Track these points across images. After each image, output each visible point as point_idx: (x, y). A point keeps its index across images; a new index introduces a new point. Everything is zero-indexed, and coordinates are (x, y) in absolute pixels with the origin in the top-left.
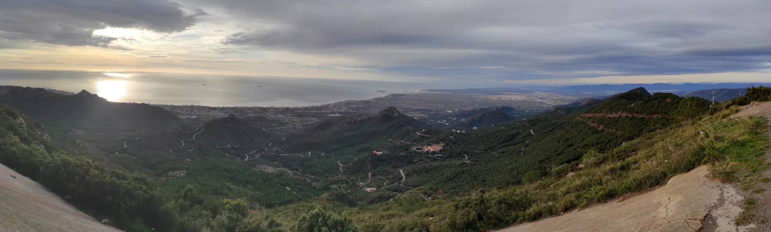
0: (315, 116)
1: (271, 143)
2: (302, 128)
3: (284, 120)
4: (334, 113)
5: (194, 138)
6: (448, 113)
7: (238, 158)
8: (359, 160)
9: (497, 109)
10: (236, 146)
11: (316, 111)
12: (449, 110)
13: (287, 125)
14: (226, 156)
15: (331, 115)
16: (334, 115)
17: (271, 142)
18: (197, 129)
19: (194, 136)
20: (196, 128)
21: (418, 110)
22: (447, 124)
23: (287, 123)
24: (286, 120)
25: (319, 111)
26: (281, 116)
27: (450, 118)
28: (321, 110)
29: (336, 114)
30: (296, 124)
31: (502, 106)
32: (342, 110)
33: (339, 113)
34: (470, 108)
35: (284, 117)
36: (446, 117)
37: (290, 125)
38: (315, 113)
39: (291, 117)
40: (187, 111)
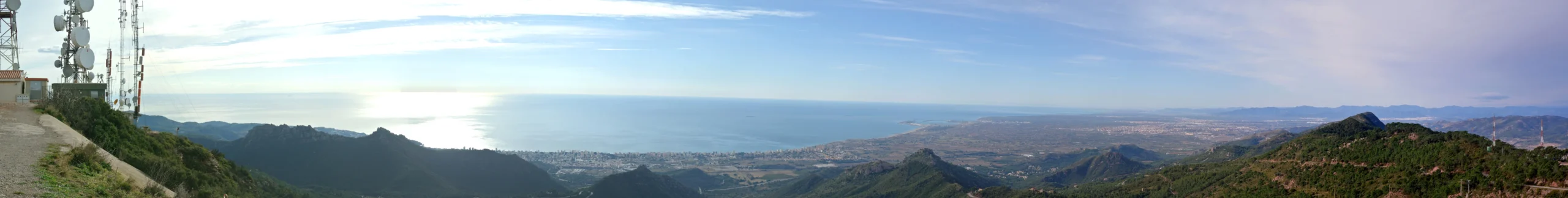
0: (791, 168)
2: (768, 189)
3: (735, 175)
4: (824, 162)
6: (1027, 158)
9: (1113, 149)
11: (791, 159)
12: (1029, 152)
13: (740, 184)
15: (819, 166)
16: (825, 165)
18: (580, 193)
20: (579, 191)
21: (973, 154)
22: (1025, 177)
23: (742, 181)
24: (740, 176)
25: (797, 159)
26: (732, 168)
27: (1030, 166)
28: (801, 157)
29: (828, 163)
30: (757, 183)
31: (1121, 145)
32: (839, 157)
33: (834, 161)
34: (1065, 150)
35: (737, 169)
36: (1024, 166)
37: (746, 183)
38: (790, 162)
39: (748, 170)
40: (565, 161)
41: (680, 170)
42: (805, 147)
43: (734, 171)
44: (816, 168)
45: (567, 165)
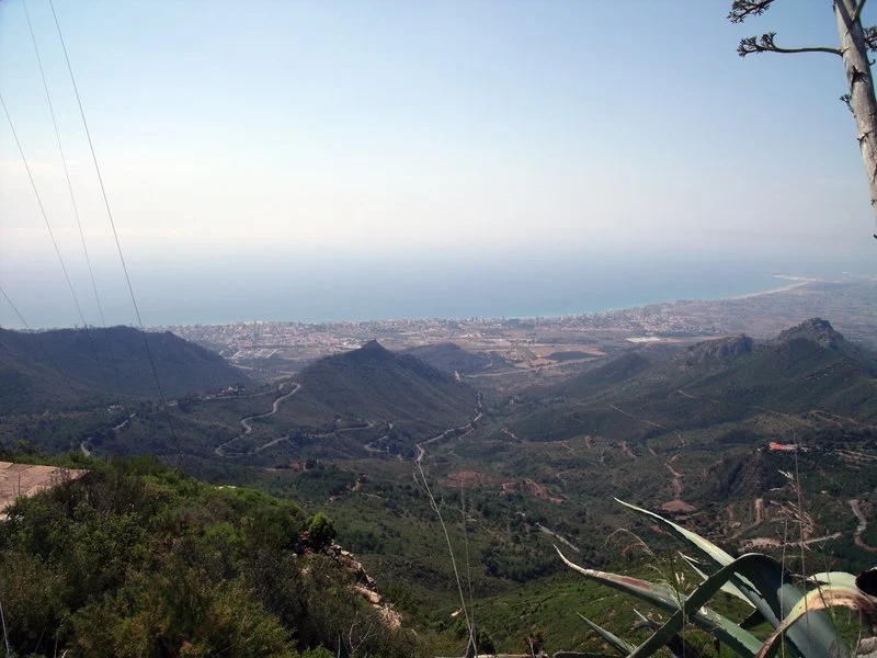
0: (594, 342)
1: (481, 415)
2: (560, 373)
3: (509, 353)
4: (644, 334)
5: (275, 409)
7: (399, 456)
8: (727, 462)
10: (391, 426)
11: (592, 328)
13: (517, 365)
14: (366, 454)
15: (636, 340)
16: (644, 340)
17: (480, 410)
18: (281, 386)
19: (275, 405)
20: (278, 383)
23: (518, 361)
24: (515, 353)
25: (601, 329)
26: (501, 341)
28: (607, 327)
29: (649, 336)
30: (542, 365)
32: (666, 326)
33: (658, 334)
35: (509, 344)
37: (524, 365)
38: (591, 333)
39: (526, 345)
40: (244, 338)
41: (424, 346)
42: (612, 310)
43: (506, 347)
44: (630, 342)
45: (248, 343)
